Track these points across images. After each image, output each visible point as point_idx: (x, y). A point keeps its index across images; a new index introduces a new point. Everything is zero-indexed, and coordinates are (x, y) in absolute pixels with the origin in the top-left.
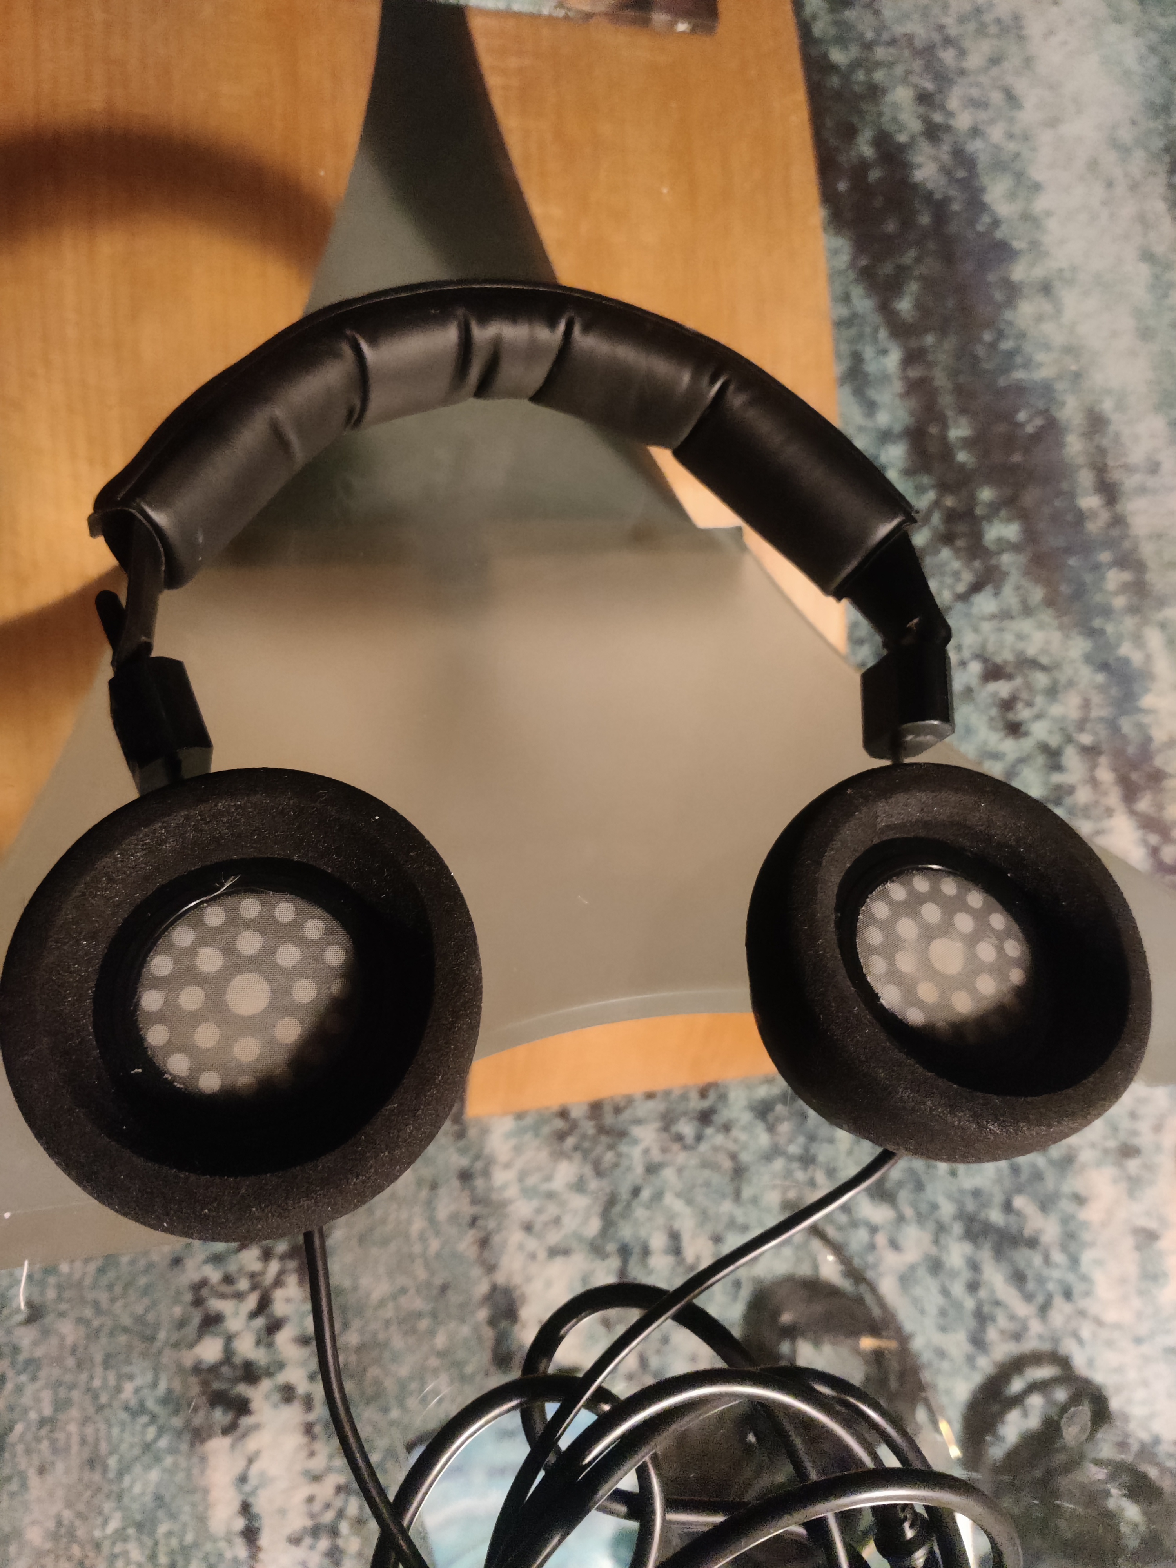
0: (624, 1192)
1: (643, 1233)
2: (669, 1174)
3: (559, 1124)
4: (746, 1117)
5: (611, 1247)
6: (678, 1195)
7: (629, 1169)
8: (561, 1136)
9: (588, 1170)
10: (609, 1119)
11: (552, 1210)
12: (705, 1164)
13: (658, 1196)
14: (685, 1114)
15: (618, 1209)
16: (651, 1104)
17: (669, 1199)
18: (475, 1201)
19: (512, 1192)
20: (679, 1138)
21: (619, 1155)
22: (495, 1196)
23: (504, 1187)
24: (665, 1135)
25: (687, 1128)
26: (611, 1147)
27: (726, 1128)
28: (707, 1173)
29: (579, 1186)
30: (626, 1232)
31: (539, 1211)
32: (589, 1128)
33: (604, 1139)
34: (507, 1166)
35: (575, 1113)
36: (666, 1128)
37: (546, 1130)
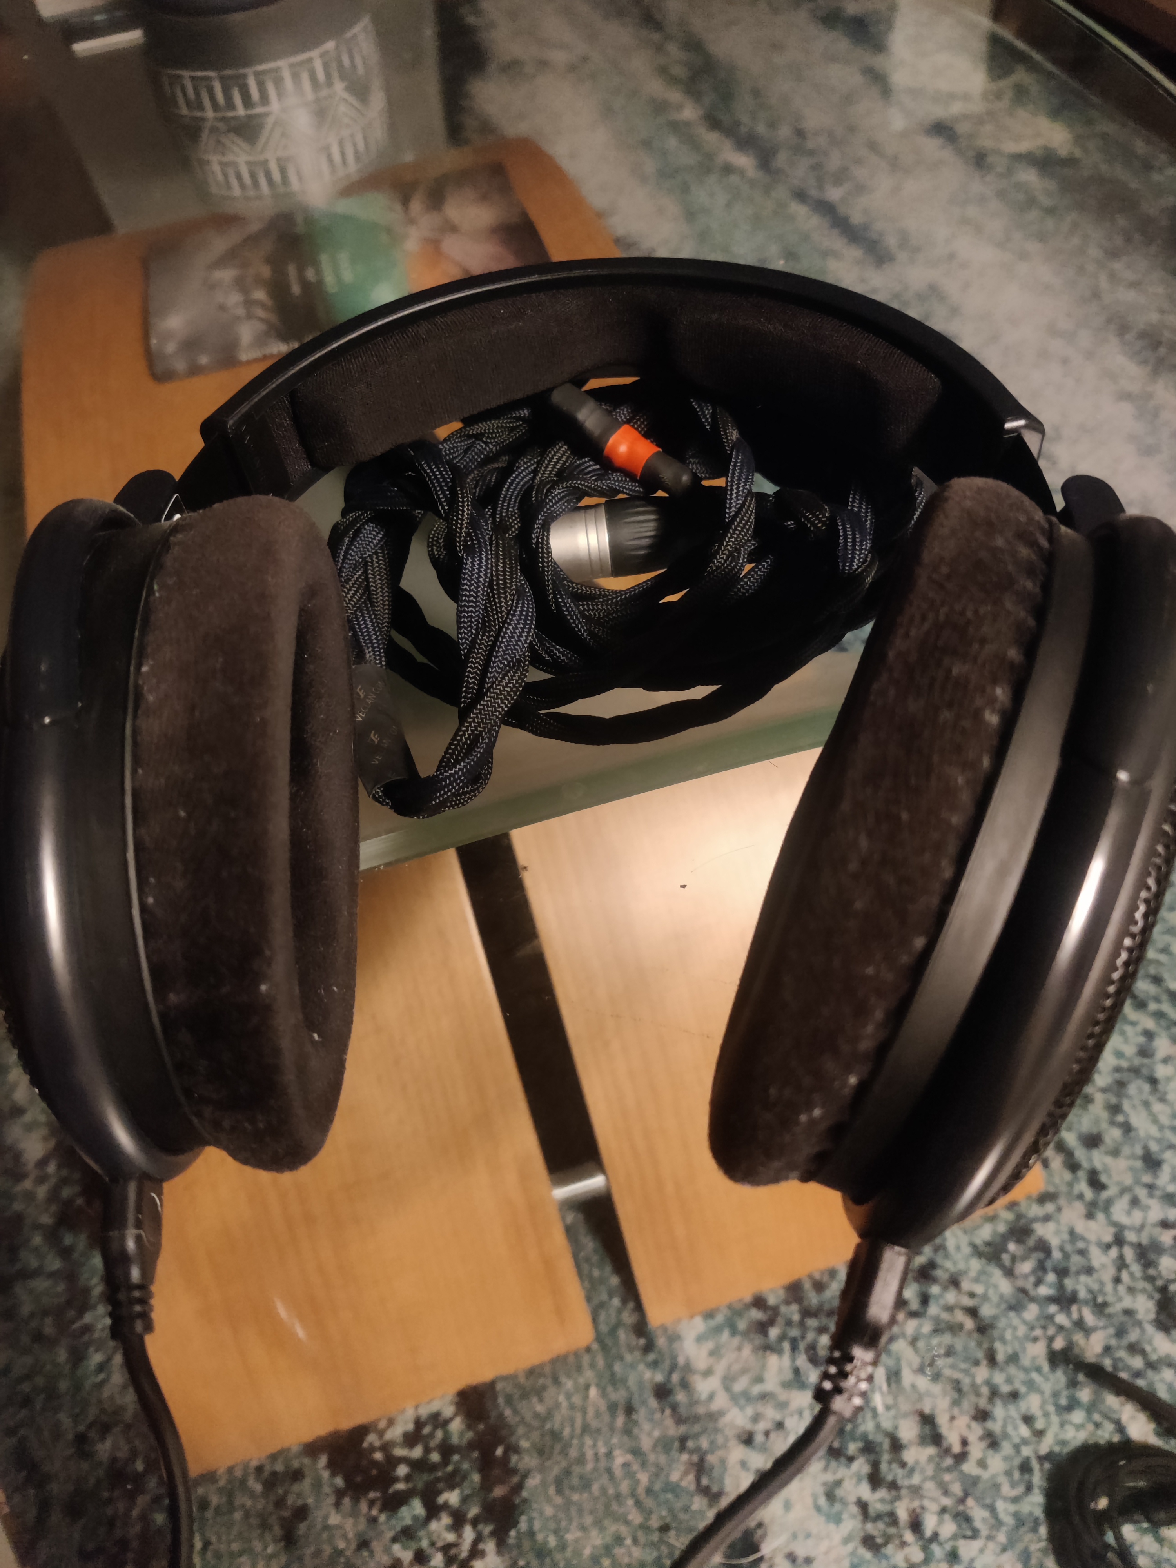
1: (887, 1425)
3: (757, 1315)
4: (975, 1265)
6: (918, 1371)
8: (762, 1328)
9: (801, 1360)
11: (771, 1413)
12: (940, 1328)
13: (893, 1377)
18: (679, 1420)
19: (721, 1401)
22: (702, 1410)
23: (711, 1397)
29: (795, 1380)
30: (868, 1427)
31: (756, 1418)
32: (793, 1312)
33: (812, 1323)
34: (708, 1373)
35: (772, 1301)
37: (742, 1325)
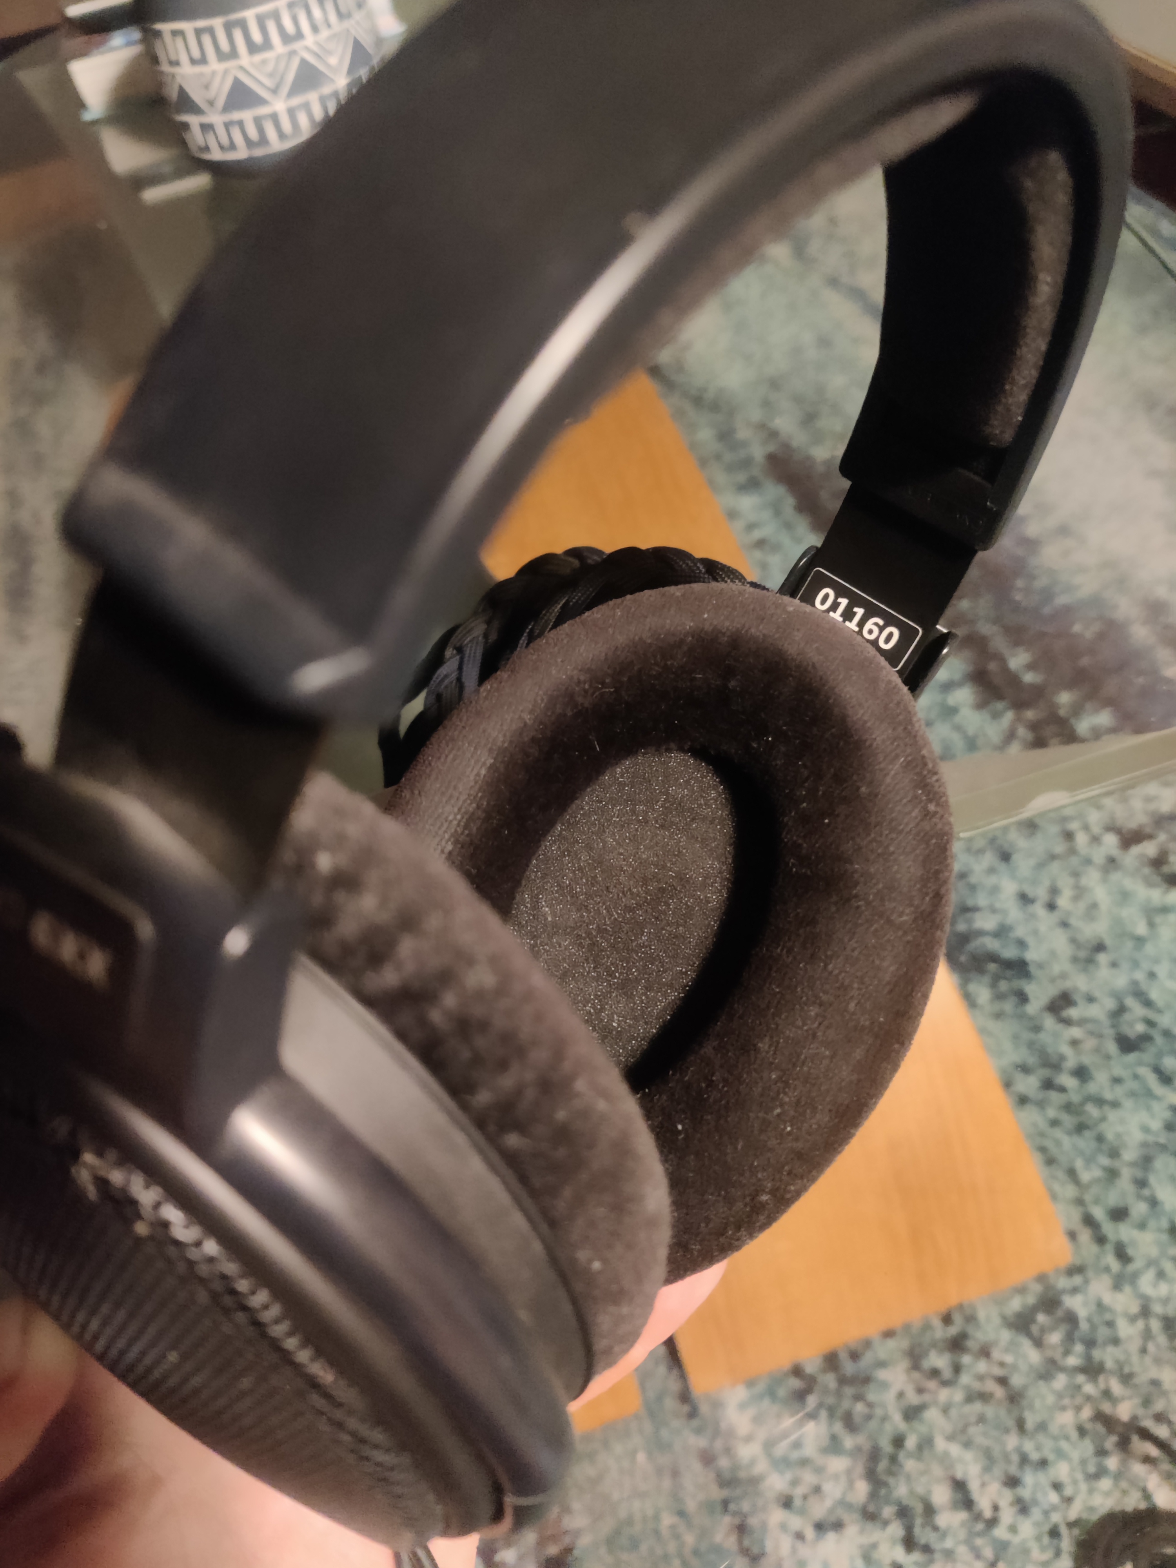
0: (886, 1446)
1: (920, 1490)
2: (932, 1415)
3: (796, 1383)
4: (1006, 1335)
5: (888, 1511)
6: (951, 1438)
7: (885, 1419)
8: (800, 1396)
9: (838, 1427)
10: (849, 1368)
11: (809, 1478)
12: (971, 1397)
13: (926, 1444)
14: (934, 1345)
15: (883, 1465)
16: (891, 1343)
17: (941, 1444)
18: (722, 1483)
19: (762, 1467)
20: (935, 1373)
21: (870, 1405)
22: (742, 1474)
23: (753, 1462)
24: (916, 1375)
25: (939, 1361)
26: (858, 1398)
27: (985, 1352)
28: (977, 1407)
29: (834, 1446)
30: (901, 1490)
31: (795, 1482)
32: (830, 1380)
33: (849, 1391)
34: (749, 1439)
35: (810, 1369)
36: (916, 1366)
37: (782, 1392)
